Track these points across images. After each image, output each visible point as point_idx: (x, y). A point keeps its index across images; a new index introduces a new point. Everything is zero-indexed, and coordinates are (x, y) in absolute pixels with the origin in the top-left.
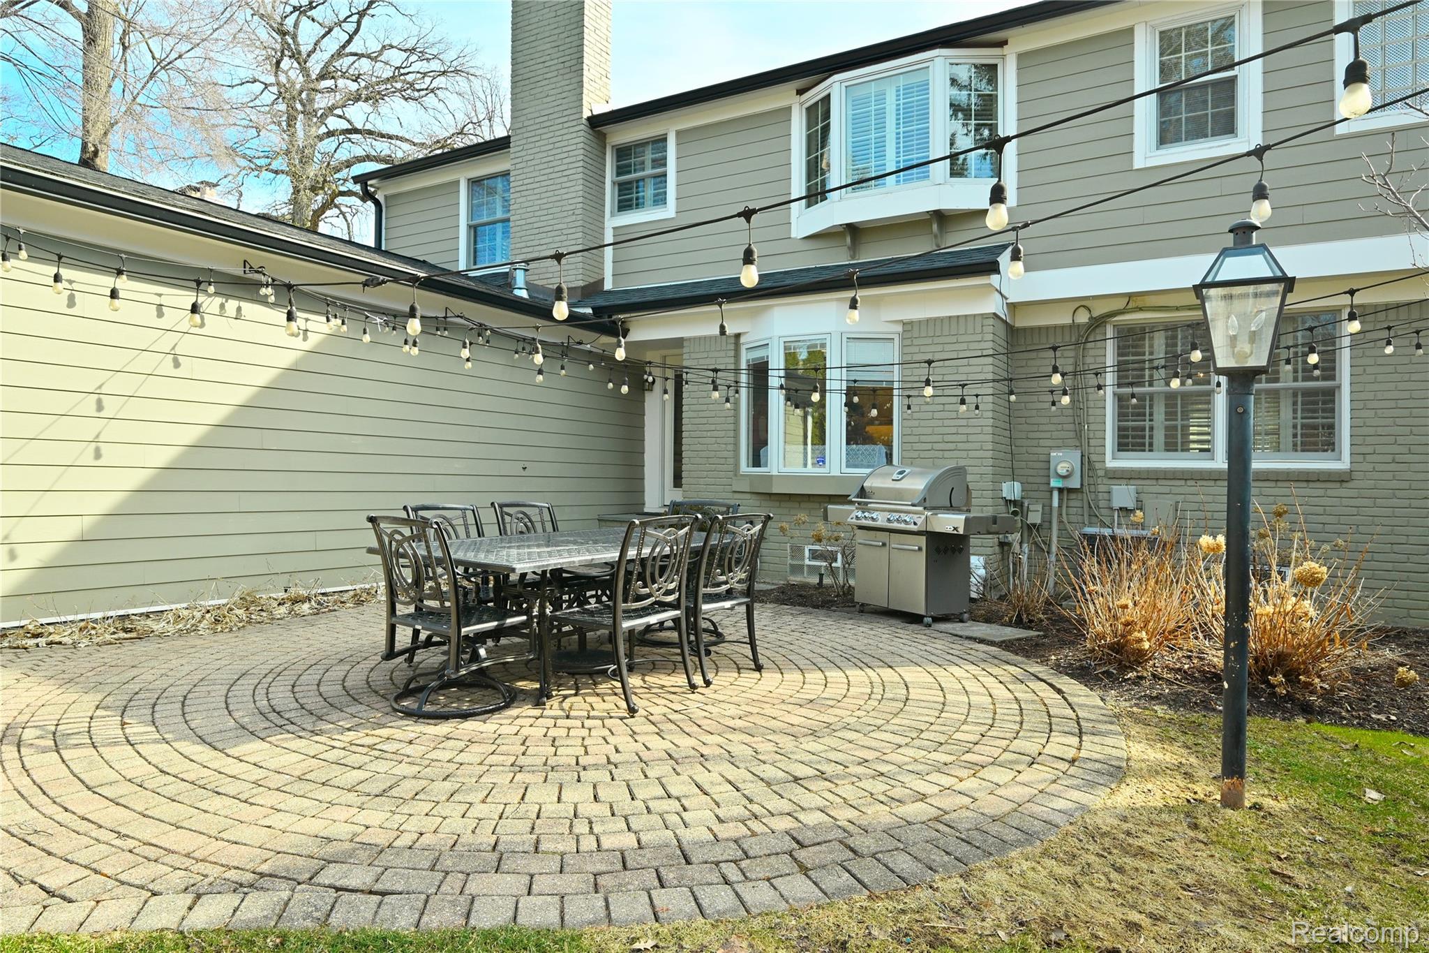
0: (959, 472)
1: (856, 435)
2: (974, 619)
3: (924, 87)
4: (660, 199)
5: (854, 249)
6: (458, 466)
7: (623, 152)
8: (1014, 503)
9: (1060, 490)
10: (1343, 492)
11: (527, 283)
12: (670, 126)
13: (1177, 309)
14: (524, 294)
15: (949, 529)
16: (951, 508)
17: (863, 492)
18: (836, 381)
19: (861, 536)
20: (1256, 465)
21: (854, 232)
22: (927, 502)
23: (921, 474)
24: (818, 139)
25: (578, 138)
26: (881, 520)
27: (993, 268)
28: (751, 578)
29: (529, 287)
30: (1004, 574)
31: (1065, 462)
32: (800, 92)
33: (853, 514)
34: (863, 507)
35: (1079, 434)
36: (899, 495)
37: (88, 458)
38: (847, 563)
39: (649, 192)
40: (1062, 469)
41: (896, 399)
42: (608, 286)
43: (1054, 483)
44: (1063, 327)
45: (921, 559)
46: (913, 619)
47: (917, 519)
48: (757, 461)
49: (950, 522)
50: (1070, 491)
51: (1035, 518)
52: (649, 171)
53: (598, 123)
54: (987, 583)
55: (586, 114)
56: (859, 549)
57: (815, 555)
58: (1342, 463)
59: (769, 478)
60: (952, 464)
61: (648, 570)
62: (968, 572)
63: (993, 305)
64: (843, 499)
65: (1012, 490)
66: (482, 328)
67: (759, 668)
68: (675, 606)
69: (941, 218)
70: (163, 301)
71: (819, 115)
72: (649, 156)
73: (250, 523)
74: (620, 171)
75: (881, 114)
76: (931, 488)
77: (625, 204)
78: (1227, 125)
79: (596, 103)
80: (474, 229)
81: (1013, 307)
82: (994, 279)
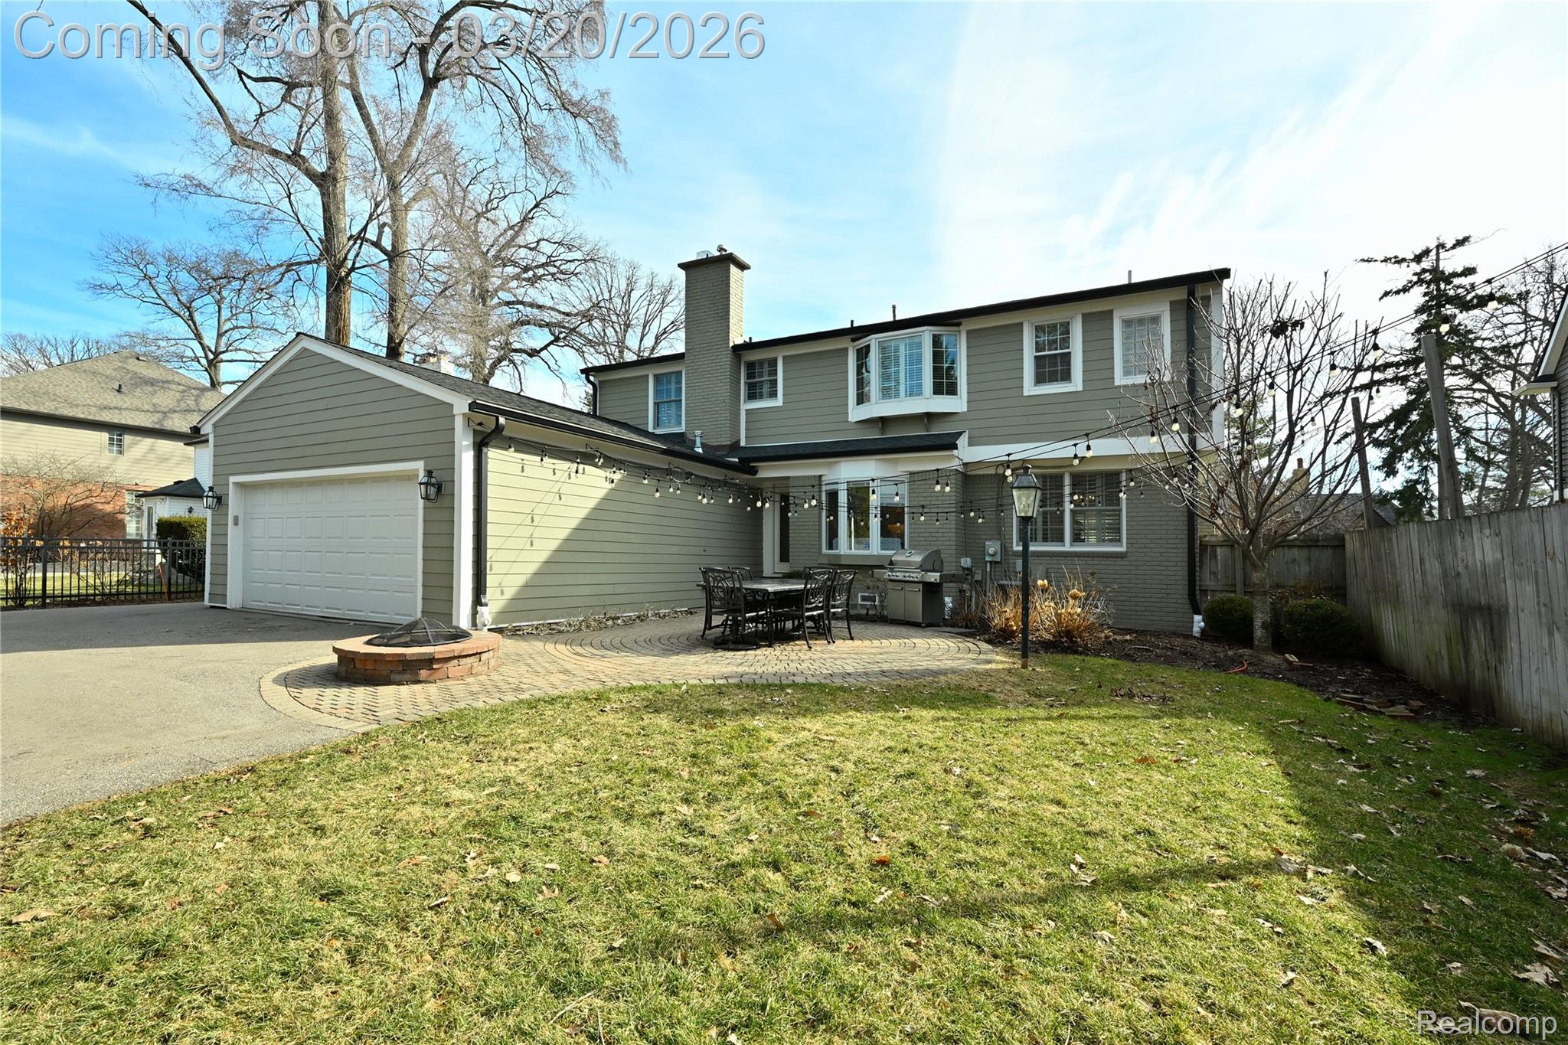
0: (937, 552)
1: (885, 532)
2: (946, 626)
3: (919, 345)
4: (773, 394)
5: (883, 431)
6: (674, 550)
7: (751, 366)
8: (968, 569)
9: (991, 562)
10: (1123, 563)
11: (702, 444)
12: (780, 355)
13: (1046, 468)
14: (700, 450)
15: (933, 580)
16: (934, 571)
17: (891, 563)
18: (874, 500)
19: (890, 585)
20: (1031, 548)
21: (884, 422)
22: (923, 567)
23: (919, 554)
24: (862, 366)
25: (727, 359)
26: (900, 576)
27: (955, 447)
28: (848, 599)
29: (703, 445)
30: (962, 605)
31: (993, 547)
32: (853, 340)
33: (888, 574)
34: (892, 570)
35: (999, 532)
36: (909, 563)
37: (528, 546)
38: (881, 601)
39: (766, 389)
40: (991, 551)
41: (906, 516)
42: (743, 443)
43: (988, 559)
44: (991, 475)
45: (920, 595)
46: (915, 625)
47: (917, 576)
48: (831, 547)
49: (933, 577)
50: (996, 562)
51: (978, 577)
52: (766, 378)
53: (737, 348)
54: (953, 610)
55: (731, 344)
56: (890, 591)
57: (864, 599)
58: (1123, 549)
59: (839, 556)
60: (935, 548)
61: (814, 593)
62: (944, 604)
63: (954, 464)
64: (882, 567)
65: (966, 562)
66: (689, 475)
67: (852, 639)
68: (821, 608)
69: (930, 417)
70: (556, 467)
71: (863, 354)
72: (766, 369)
73: (588, 579)
74: (749, 376)
75: (897, 358)
76: (924, 560)
77: (752, 396)
78: (1066, 376)
79: (736, 338)
80: (657, 405)
81: (965, 464)
82: (955, 452)
